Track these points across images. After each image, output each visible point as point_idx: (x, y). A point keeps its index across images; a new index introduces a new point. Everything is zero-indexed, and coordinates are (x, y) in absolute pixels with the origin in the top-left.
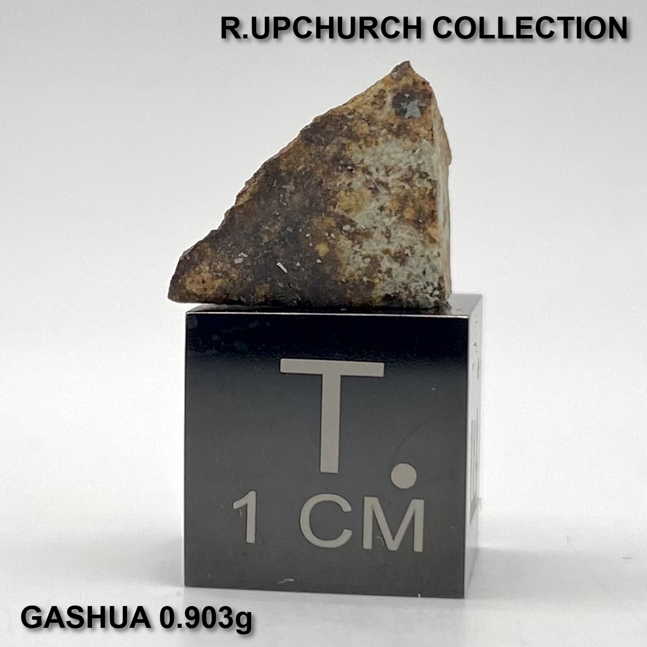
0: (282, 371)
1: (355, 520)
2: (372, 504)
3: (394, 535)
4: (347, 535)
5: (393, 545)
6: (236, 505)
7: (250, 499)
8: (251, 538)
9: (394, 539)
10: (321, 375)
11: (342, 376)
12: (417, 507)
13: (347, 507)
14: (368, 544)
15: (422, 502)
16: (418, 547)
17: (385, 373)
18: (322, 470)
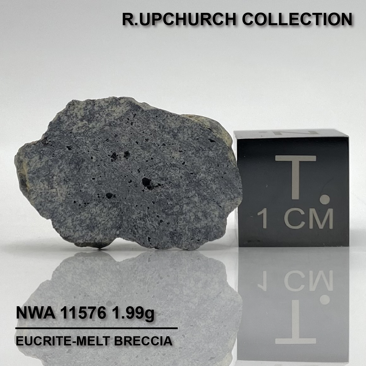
0: (276, 160)
1: (306, 218)
2: (313, 211)
3: (321, 223)
4: (303, 224)
5: (321, 227)
6: (259, 214)
7: (264, 211)
8: (265, 226)
9: (321, 224)
10: (292, 161)
11: (300, 162)
12: (330, 211)
13: (303, 213)
14: (311, 227)
15: (332, 209)
16: (331, 227)
17: (317, 159)
18: (293, 198)
